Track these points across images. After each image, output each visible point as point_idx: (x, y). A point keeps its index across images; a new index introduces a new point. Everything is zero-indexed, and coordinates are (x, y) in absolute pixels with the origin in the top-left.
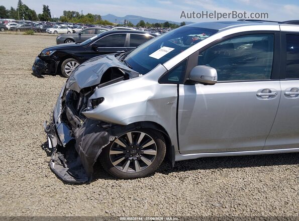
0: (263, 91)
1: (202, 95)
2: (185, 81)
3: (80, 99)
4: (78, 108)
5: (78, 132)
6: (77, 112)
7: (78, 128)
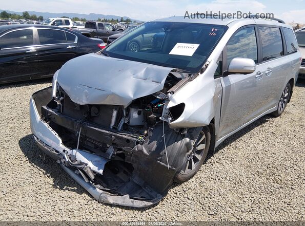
3: (115, 113)
4: (113, 124)
5: (144, 148)
6: (115, 129)
7: (139, 145)
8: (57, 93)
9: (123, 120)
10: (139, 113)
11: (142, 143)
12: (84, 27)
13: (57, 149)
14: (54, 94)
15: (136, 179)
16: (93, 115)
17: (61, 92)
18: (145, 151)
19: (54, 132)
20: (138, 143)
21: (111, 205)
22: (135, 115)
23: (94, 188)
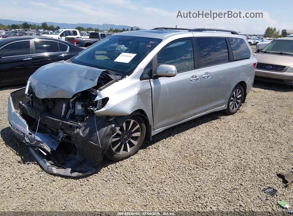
0: (193, 77)
1: (164, 85)
2: (153, 77)
3: (64, 105)
4: (63, 114)
5: (80, 131)
6: (64, 118)
7: (78, 129)
8: (29, 91)
9: (70, 111)
10: (82, 106)
11: (80, 128)
12: (88, 37)
13: (24, 132)
14: (26, 92)
15: (78, 157)
16: (50, 107)
17: (31, 91)
18: (81, 134)
19: (23, 120)
20: (77, 127)
21: (55, 175)
22: (79, 107)
23: (45, 162)
